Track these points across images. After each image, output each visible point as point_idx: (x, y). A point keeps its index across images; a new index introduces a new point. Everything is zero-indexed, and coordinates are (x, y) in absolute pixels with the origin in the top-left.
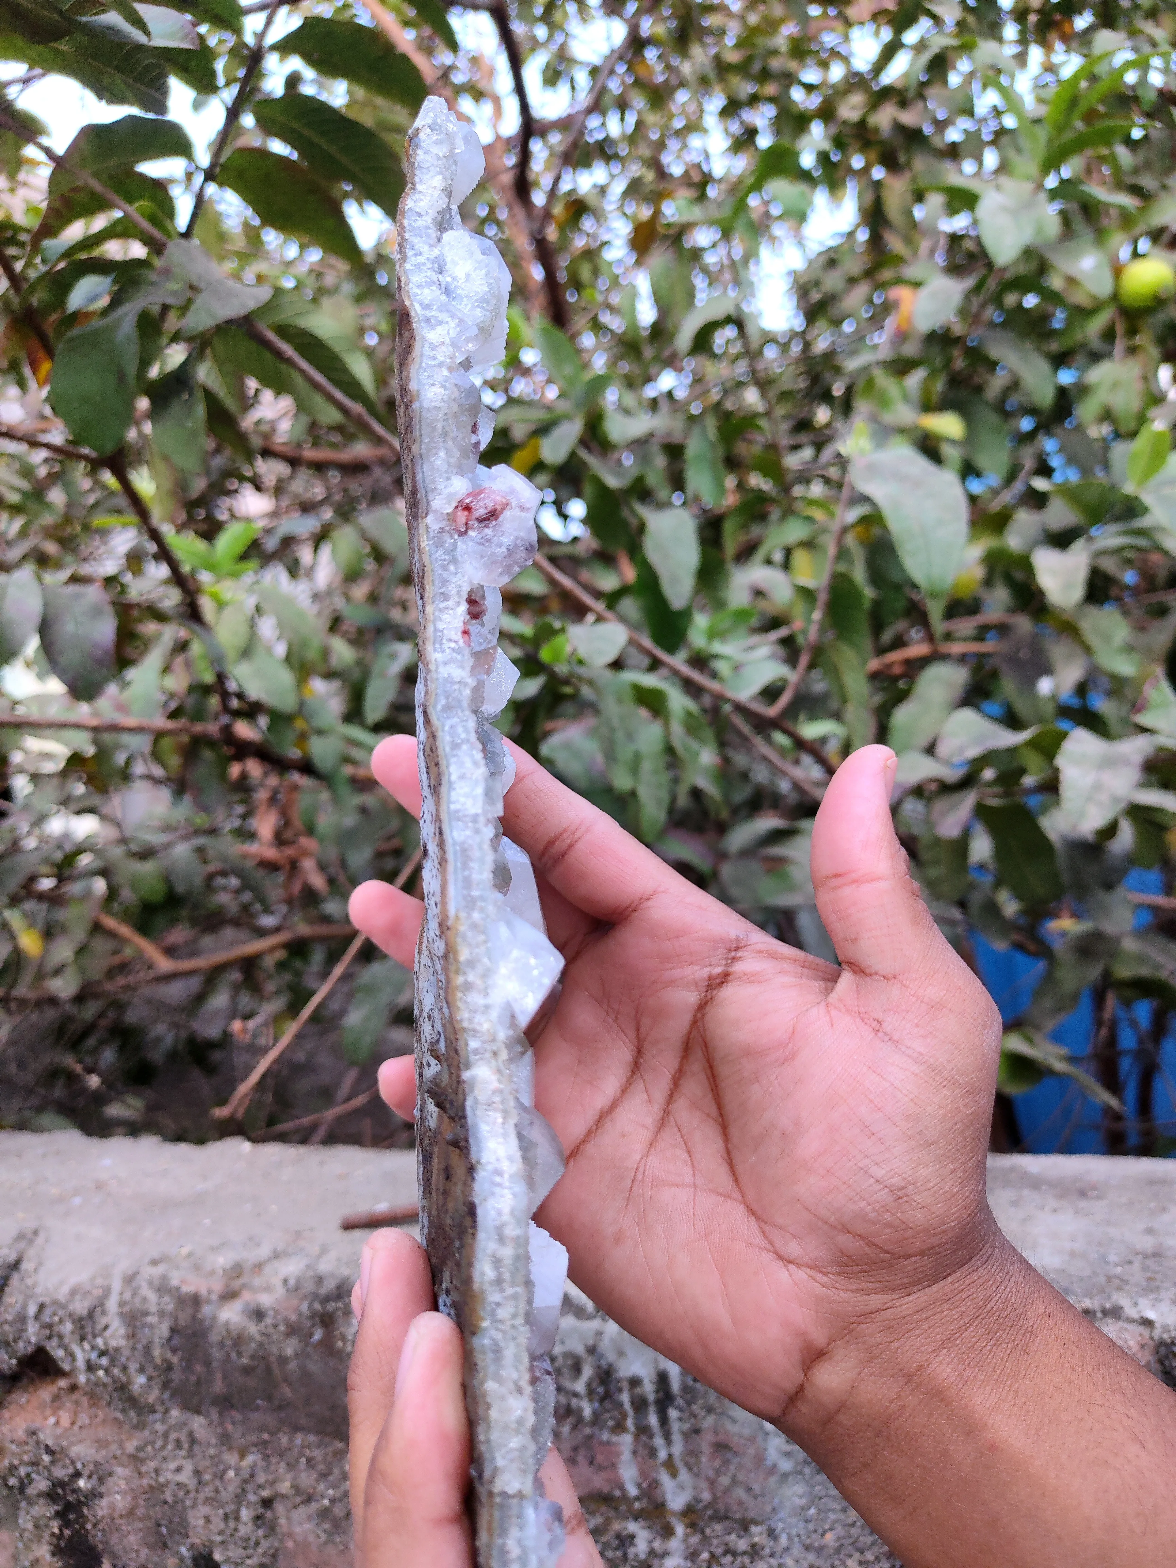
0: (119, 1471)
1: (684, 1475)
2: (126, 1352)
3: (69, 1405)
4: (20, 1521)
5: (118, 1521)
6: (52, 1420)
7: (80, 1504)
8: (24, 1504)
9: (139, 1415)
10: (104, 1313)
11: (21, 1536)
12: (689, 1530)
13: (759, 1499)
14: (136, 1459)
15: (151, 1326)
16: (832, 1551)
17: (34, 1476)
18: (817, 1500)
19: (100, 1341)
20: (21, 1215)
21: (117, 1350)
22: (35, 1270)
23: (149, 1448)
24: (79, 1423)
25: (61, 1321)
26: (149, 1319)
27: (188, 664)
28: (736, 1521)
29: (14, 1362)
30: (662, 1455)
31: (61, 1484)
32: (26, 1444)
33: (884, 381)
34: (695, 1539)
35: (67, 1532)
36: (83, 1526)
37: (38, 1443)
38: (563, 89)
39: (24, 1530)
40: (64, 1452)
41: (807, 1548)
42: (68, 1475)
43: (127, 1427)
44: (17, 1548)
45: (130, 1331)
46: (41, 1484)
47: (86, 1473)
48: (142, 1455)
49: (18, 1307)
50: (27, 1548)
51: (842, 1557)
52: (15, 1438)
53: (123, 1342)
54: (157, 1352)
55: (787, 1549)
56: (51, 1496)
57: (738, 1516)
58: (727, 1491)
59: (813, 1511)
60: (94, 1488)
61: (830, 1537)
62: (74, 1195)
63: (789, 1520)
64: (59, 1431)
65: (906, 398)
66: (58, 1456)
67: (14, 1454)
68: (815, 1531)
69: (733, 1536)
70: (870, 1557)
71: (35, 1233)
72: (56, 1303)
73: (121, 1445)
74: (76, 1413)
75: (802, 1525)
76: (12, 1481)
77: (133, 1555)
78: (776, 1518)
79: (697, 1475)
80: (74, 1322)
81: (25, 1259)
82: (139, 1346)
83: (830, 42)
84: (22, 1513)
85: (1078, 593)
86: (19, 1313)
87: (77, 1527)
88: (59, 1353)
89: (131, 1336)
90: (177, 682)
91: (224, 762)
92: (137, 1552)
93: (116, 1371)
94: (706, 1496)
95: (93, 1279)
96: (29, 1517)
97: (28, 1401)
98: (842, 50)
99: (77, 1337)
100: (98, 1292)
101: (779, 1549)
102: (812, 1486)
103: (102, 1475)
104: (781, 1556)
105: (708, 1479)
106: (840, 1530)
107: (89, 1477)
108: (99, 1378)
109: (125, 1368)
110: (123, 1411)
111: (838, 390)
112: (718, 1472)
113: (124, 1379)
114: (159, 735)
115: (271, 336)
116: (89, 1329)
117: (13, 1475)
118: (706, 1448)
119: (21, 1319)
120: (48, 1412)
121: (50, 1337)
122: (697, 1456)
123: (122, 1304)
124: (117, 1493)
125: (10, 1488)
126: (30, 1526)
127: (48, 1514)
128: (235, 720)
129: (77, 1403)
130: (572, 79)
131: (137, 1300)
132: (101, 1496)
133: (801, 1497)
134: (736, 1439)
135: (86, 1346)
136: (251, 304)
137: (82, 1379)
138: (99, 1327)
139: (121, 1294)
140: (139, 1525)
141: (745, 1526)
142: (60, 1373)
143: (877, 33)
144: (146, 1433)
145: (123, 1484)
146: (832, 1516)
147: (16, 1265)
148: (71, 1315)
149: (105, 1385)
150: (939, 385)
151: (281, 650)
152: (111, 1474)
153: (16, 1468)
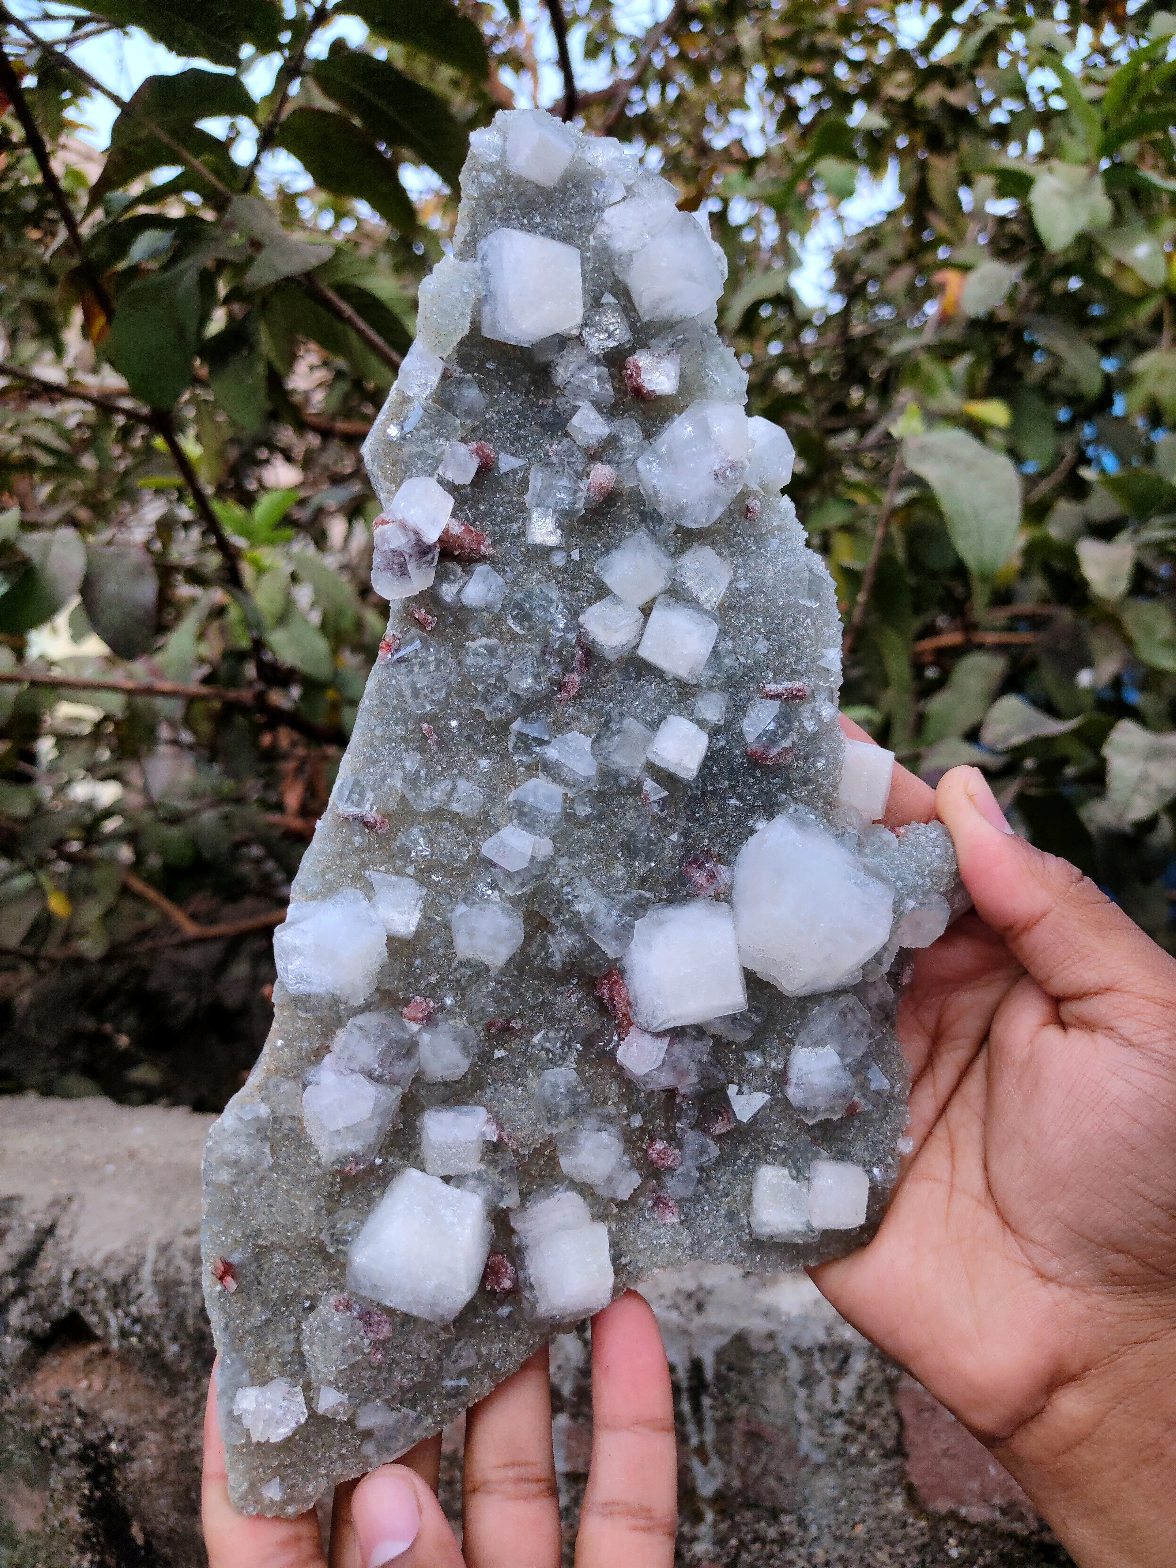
0: (151, 1436)
1: (715, 1462)
2: (160, 1321)
3: (100, 1369)
4: (52, 1482)
5: (149, 1485)
6: (84, 1384)
7: (111, 1466)
8: (55, 1465)
9: (171, 1381)
10: (138, 1281)
11: (52, 1496)
12: (718, 1517)
13: (791, 1489)
14: (167, 1425)
15: (185, 1296)
16: (862, 1543)
17: (67, 1438)
18: (848, 1492)
19: (133, 1309)
20: (55, 1181)
21: (151, 1317)
22: (70, 1236)
23: (181, 1415)
24: (111, 1388)
25: (95, 1287)
26: (183, 1289)
27: (223, 631)
28: (766, 1509)
29: (47, 1325)
30: (694, 1441)
31: (92, 1446)
32: (59, 1406)
33: (929, 366)
34: (724, 1526)
35: (98, 1494)
36: (113, 1489)
37: (70, 1405)
38: (604, 61)
39: (54, 1490)
40: (96, 1415)
41: (837, 1539)
42: (99, 1438)
43: (158, 1393)
44: (47, 1507)
45: (164, 1300)
46: (74, 1446)
47: (118, 1436)
48: (173, 1421)
49: (53, 1272)
50: (58, 1508)
51: (872, 1549)
52: (48, 1399)
53: (156, 1311)
54: (190, 1322)
55: (816, 1539)
56: (82, 1458)
57: (768, 1504)
58: (758, 1479)
59: (844, 1503)
60: (125, 1451)
61: (860, 1529)
62: (108, 1163)
63: (820, 1511)
64: (91, 1395)
65: (951, 384)
66: (89, 1419)
67: (48, 1416)
68: (846, 1522)
69: (763, 1524)
70: (900, 1550)
71: (70, 1199)
72: (90, 1269)
73: (153, 1412)
74: (108, 1378)
75: (832, 1516)
76: (44, 1442)
77: (163, 1518)
78: (807, 1507)
79: (728, 1463)
80: (108, 1289)
81: (60, 1223)
82: (173, 1315)
83: (875, 18)
84: (53, 1474)
85: (1122, 585)
86: (54, 1278)
87: (108, 1489)
88: (93, 1319)
89: (165, 1304)
90: (211, 649)
91: (258, 730)
92: (167, 1515)
93: (149, 1339)
94: (737, 1483)
95: (127, 1247)
96: (60, 1478)
97: (61, 1364)
98: (888, 26)
99: (110, 1304)
100: (132, 1260)
101: (809, 1539)
102: (844, 1478)
103: (132, 1438)
104: (810, 1545)
105: (738, 1466)
106: (871, 1523)
107: (121, 1441)
108: (132, 1345)
109: (157, 1336)
110: (156, 1377)
111: (876, 373)
112: (749, 1461)
113: (157, 1347)
114: (191, 700)
115: (331, 295)
116: (122, 1296)
117: (44, 1436)
118: (738, 1437)
119: (56, 1284)
120: (80, 1375)
121: (84, 1303)
122: (729, 1444)
123: (155, 1273)
124: (148, 1457)
125: (41, 1449)
126: (60, 1487)
127: (79, 1476)
128: (270, 688)
129: (109, 1368)
130: (613, 52)
131: (172, 1270)
132: (132, 1459)
133: (833, 1488)
134: (769, 1429)
135: (120, 1313)
136: (314, 262)
137: (115, 1344)
138: (133, 1294)
139: (156, 1262)
140: (169, 1489)
141: (774, 1515)
142: (93, 1338)
143: (923, 12)
144: (178, 1400)
145: (153, 1449)
146: (863, 1509)
147: (50, 1231)
148: (105, 1281)
149: (138, 1352)
150: (985, 372)
151: (315, 618)
152: (142, 1439)
153: (48, 1429)
